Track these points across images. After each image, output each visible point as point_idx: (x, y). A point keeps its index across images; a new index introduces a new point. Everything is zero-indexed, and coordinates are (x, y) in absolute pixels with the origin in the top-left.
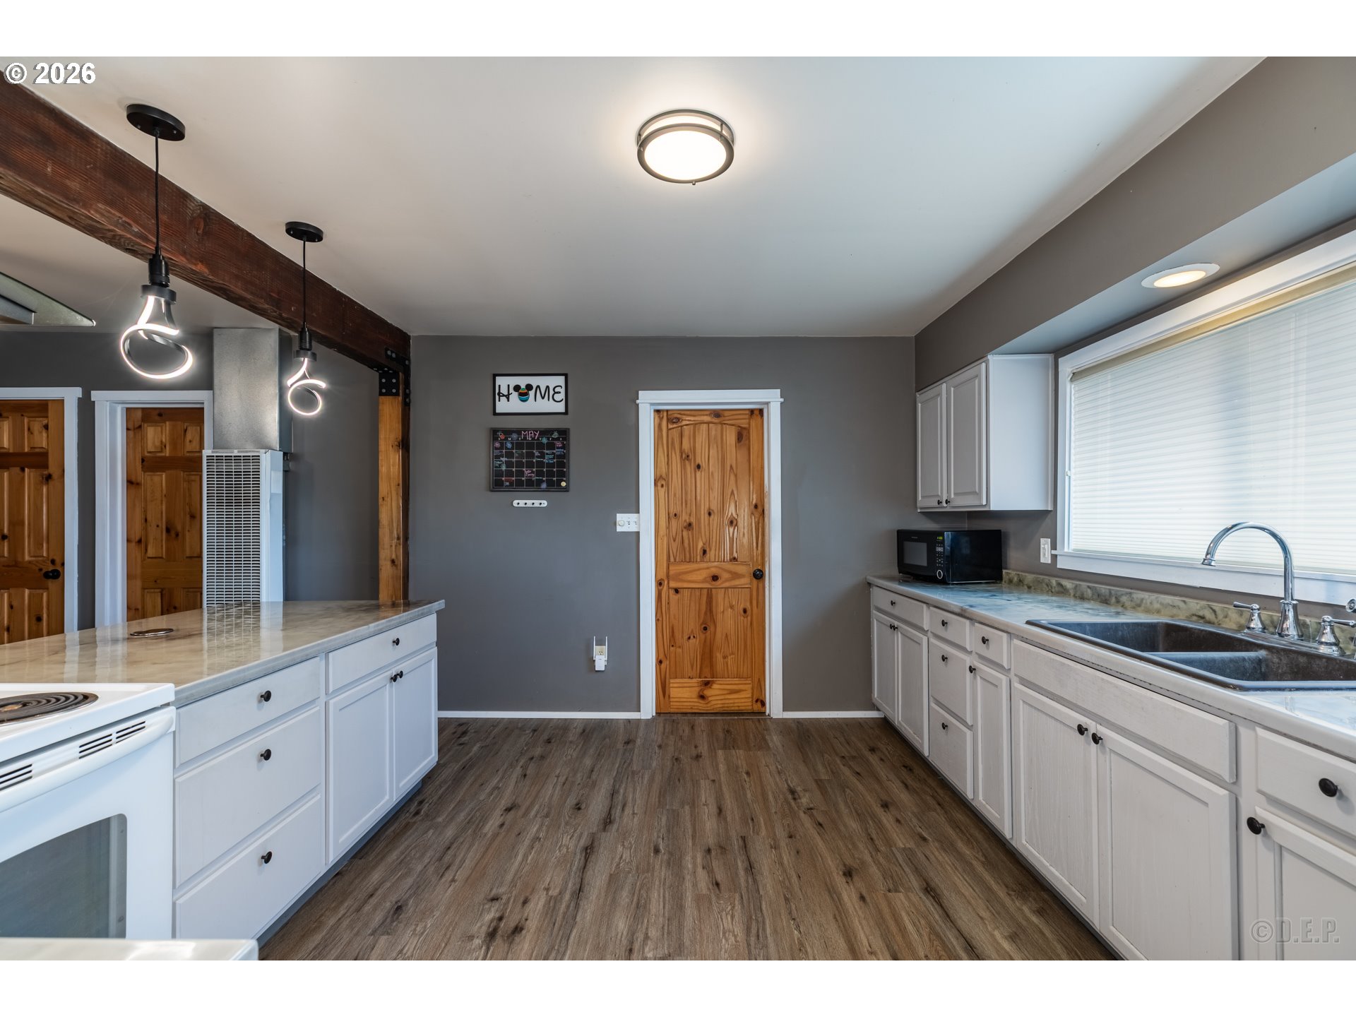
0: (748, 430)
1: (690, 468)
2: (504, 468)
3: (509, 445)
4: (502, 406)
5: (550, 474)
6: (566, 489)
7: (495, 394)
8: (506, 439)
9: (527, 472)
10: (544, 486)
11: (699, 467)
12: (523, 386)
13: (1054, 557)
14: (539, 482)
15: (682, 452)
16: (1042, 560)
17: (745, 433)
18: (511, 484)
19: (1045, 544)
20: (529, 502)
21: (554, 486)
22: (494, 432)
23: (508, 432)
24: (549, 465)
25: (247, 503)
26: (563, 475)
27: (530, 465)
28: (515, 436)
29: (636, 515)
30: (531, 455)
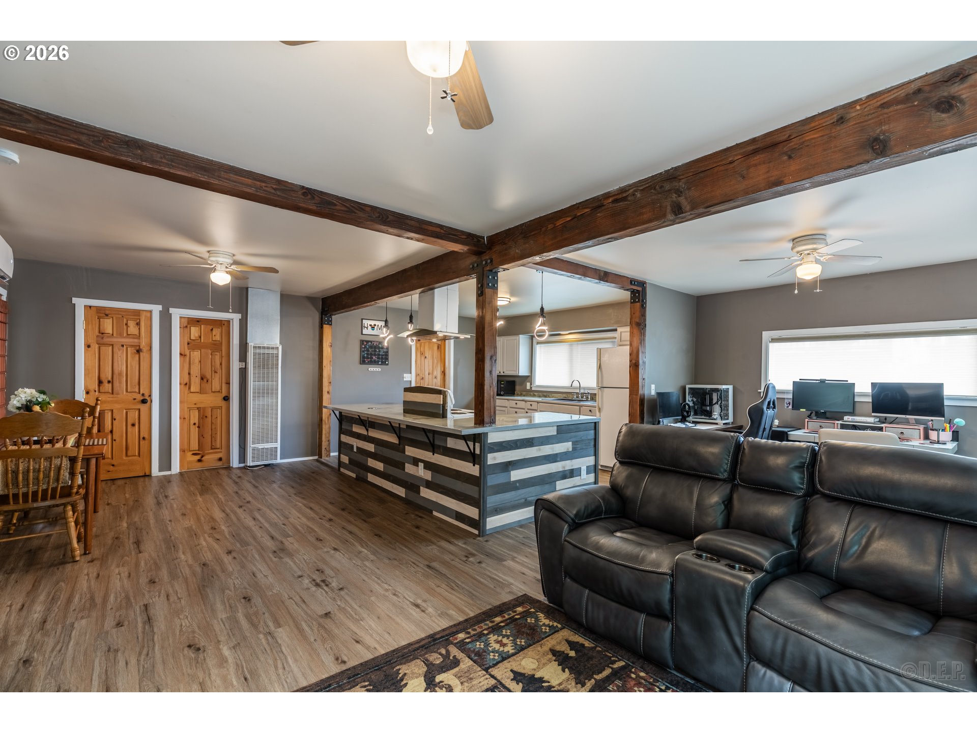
0: (441, 345)
1: (423, 358)
2: (366, 355)
3: (368, 347)
4: (365, 331)
5: (382, 358)
6: (388, 364)
7: (362, 327)
8: (367, 344)
9: (374, 357)
10: (380, 363)
11: (426, 357)
12: (373, 325)
13: (531, 388)
14: (378, 361)
15: (421, 352)
16: (527, 388)
17: (440, 346)
18: (368, 362)
19: (528, 384)
20: (375, 369)
21: (384, 363)
22: (362, 342)
23: (367, 342)
24: (383, 355)
25: (272, 368)
26: (387, 359)
27: (375, 355)
28: (370, 343)
29: (410, 375)
30: (375, 351)
